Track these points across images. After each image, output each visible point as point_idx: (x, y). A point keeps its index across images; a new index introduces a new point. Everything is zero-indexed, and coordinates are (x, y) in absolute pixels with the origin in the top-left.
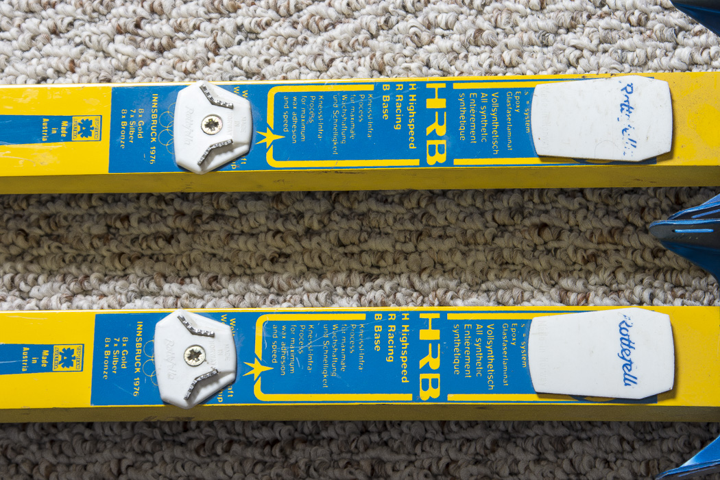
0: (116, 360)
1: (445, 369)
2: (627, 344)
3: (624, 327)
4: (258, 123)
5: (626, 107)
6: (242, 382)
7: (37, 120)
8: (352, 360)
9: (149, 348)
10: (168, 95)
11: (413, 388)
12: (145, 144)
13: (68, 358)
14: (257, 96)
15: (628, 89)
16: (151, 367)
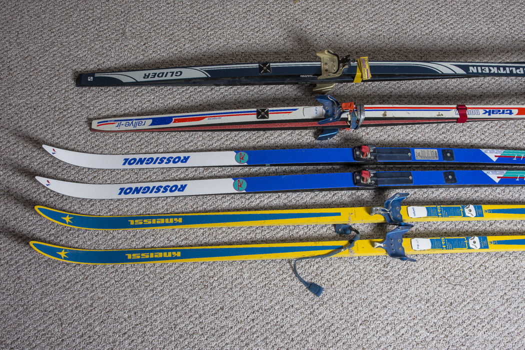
0: (480, 211)
1: (437, 210)
2: (414, 213)
3: (415, 215)
4: (468, 243)
5: (418, 246)
6: (463, 208)
7: (498, 244)
8: (449, 211)
9: (476, 212)
10: (481, 248)
11: (441, 208)
12: (483, 240)
13: (486, 211)
14: (469, 248)
15: (418, 248)
16: (476, 210)
